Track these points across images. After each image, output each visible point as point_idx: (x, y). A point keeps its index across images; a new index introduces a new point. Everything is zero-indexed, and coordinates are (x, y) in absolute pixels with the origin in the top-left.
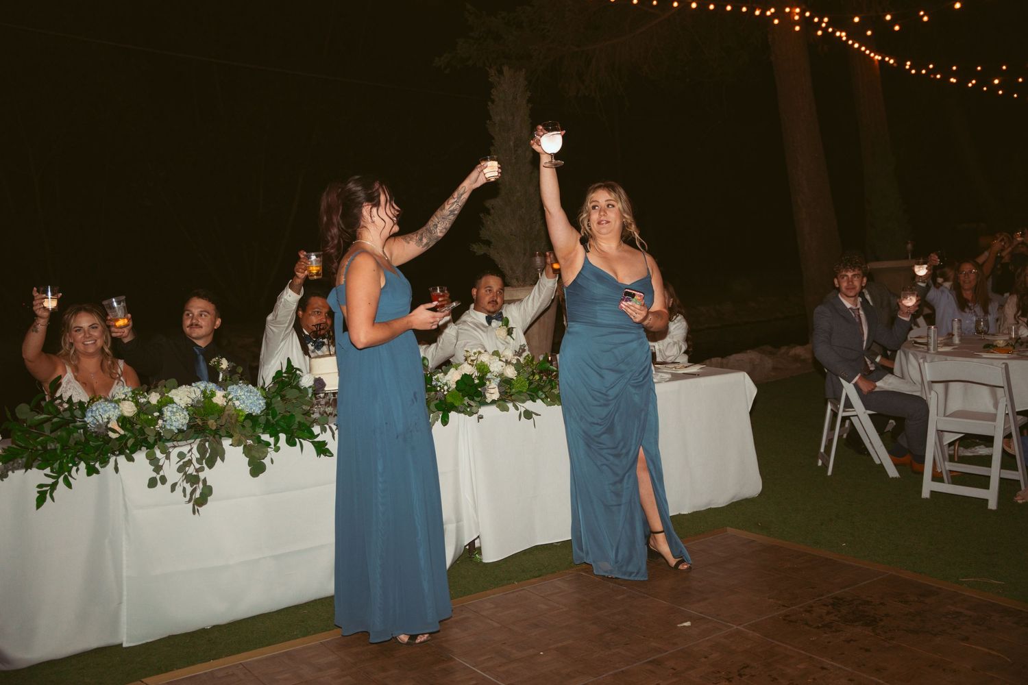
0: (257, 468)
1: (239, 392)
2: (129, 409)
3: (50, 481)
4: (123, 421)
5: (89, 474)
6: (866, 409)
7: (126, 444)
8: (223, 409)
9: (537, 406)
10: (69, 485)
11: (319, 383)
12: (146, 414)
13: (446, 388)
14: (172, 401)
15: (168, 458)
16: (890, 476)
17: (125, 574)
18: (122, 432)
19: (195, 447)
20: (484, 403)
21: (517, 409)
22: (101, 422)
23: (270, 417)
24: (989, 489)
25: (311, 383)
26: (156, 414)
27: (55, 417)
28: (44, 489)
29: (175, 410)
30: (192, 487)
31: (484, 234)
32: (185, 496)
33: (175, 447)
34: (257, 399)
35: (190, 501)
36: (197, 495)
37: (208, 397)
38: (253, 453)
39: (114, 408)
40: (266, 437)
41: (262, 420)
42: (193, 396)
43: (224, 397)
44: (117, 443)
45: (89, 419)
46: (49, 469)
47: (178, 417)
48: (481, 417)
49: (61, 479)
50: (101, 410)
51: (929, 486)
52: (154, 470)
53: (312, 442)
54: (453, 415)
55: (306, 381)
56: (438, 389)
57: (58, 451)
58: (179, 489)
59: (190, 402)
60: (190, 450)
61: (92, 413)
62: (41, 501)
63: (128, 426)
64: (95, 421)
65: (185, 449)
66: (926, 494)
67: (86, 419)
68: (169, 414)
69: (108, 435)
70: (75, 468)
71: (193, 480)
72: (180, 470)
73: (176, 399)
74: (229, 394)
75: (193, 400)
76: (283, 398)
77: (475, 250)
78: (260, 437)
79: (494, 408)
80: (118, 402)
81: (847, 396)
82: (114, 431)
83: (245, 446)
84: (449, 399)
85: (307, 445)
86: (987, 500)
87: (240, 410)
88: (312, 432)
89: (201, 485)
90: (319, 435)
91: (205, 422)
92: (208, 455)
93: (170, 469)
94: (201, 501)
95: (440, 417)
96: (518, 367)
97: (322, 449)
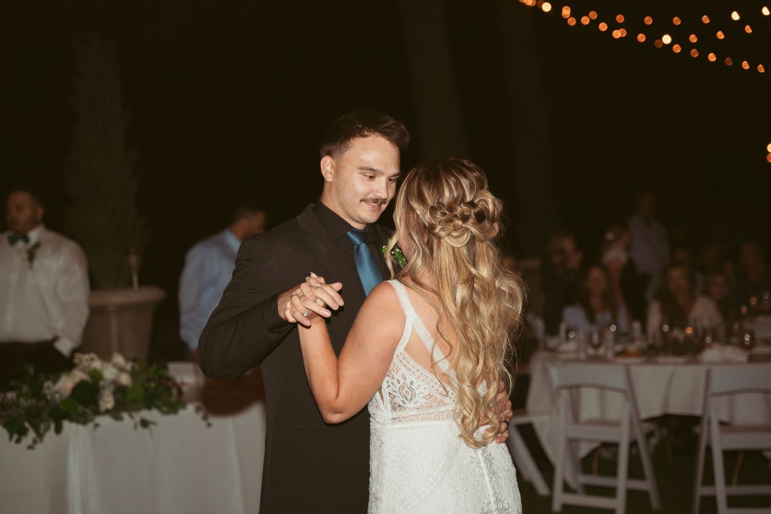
9: (152, 415)
13: (57, 396)
20: (97, 412)
21: (132, 417)
24: (615, 498)
48: (97, 425)
54: (66, 424)
56: (49, 398)
79: (109, 418)
84: (62, 408)
95: (53, 426)
96: (133, 374)
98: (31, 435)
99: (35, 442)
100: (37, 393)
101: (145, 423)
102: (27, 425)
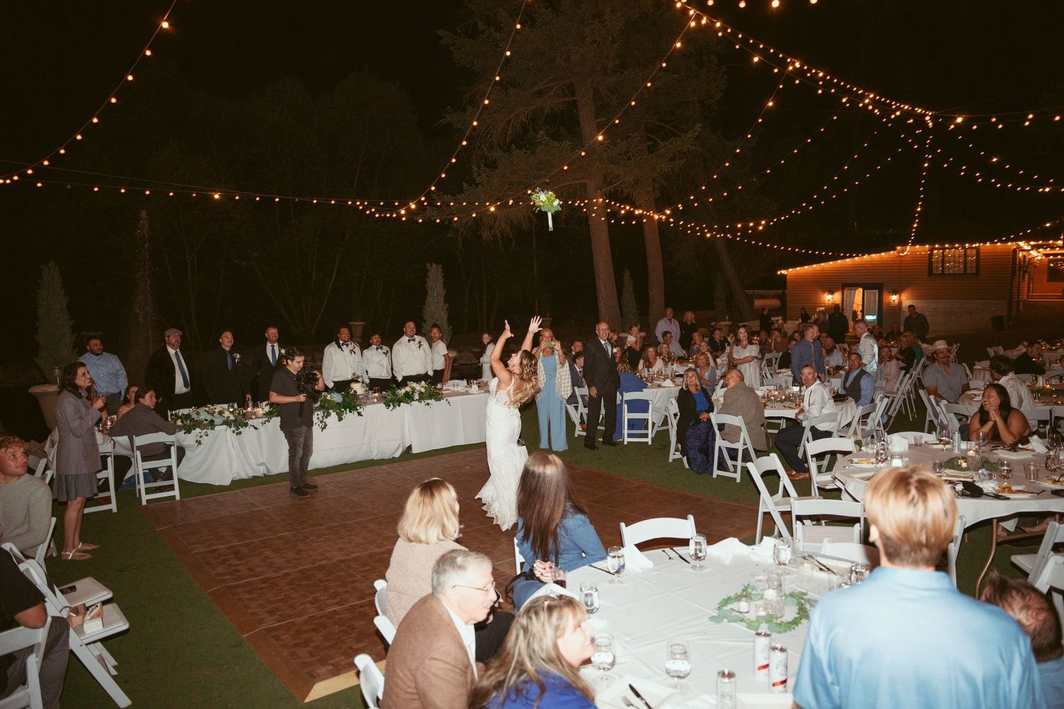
0: (340, 419)
9: (432, 401)
13: (400, 395)
19: (322, 412)
20: (413, 400)
21: (424, 402)
23: (344, 404)
36: (323, 426)
37: (325, 397)
38: (339, 414)
40: (343, 410)
41: (342, 404)
43: (330, 397)
48: (412, 405)
53: (356, 412)
54: (402, 404)
56: (398, 395)
65: (319, 413)
71: (322, 422)
78: (341, 410)
79: (417, 402)
83: (336, 412)
87: (335, 401)
88: (357, 409)
89: (325, 424)
90: (359, 410)
91: (324, 405)
92: (326, 415)
94: (323, 429)
95: (398, 404)
96: (425, 388)
97: (359, 414)
98: (392, 406)
99: (393, 409)
100: (394, 394)
101: (428, 404)
102: (390, 404)
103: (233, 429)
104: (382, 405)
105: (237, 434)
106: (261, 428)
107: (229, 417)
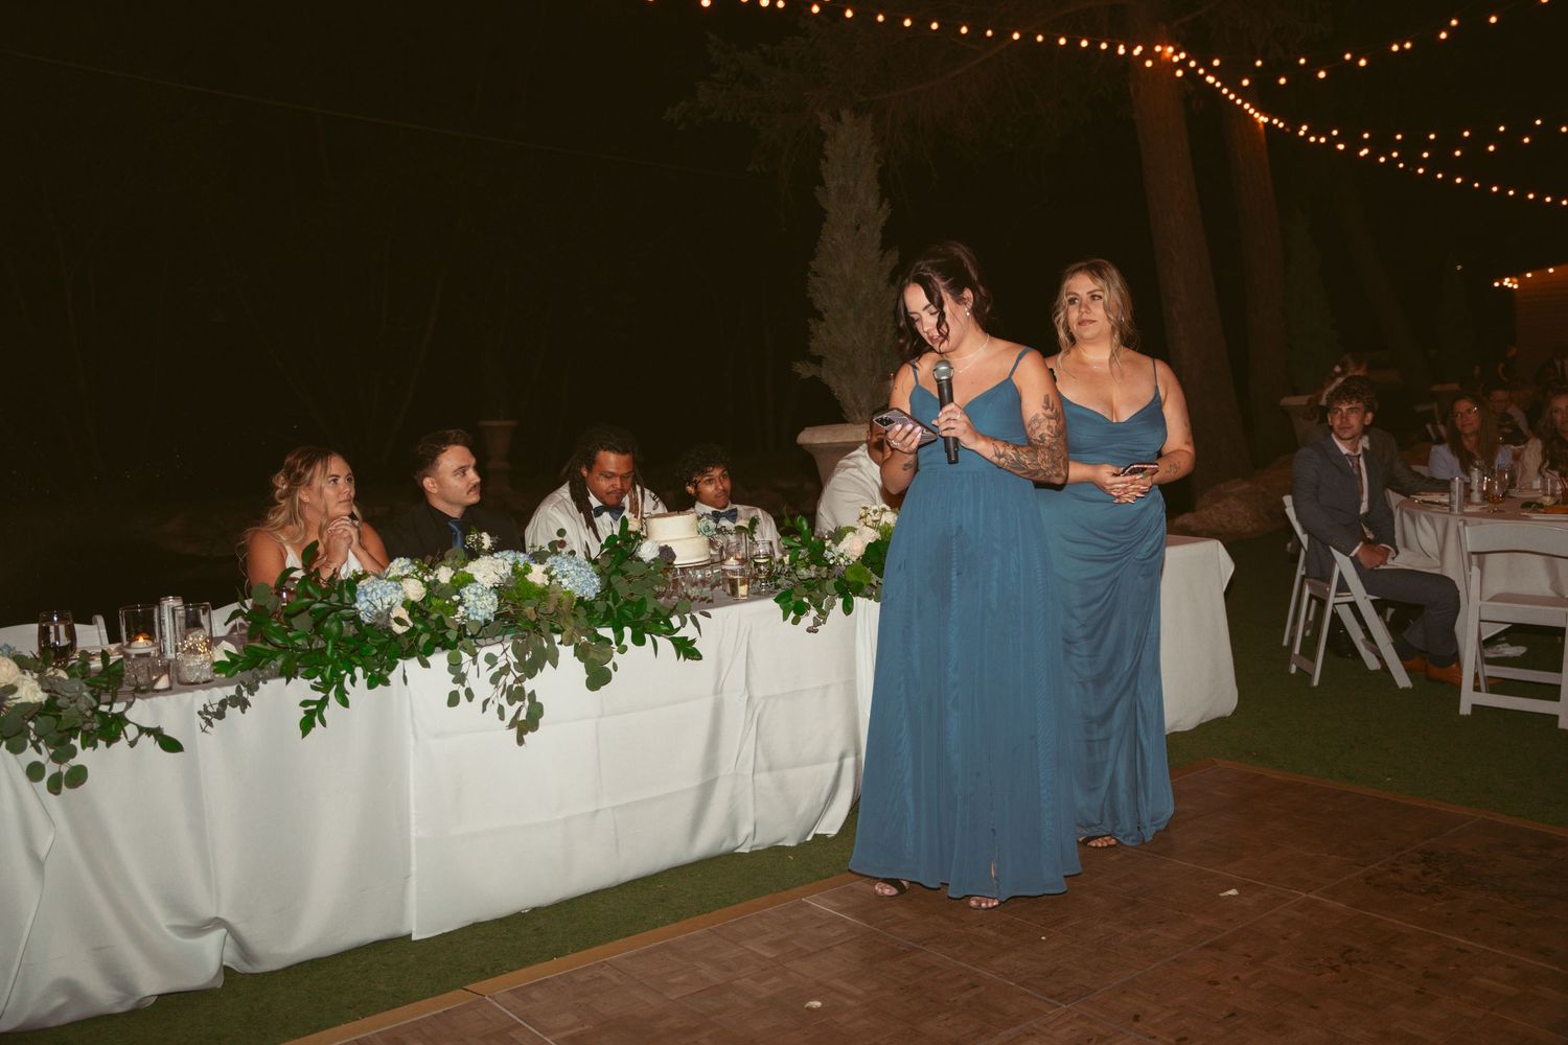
0: (598, 678)
1: (566, 567)
2: (415, 590)
3: (319, 696)
4: (411, 606)
5: (371, 686)
6: (1368, 593)
7: (417, 642)
8: (543, 593)
10: (345, 703)
11: (667, 553)
12: (438, 597)
13: (842, 560)
14: (471, 580)
15: (475, 662)
16: (1401, 687)
17: (413, 834)
18: (411, 624)
19: (509, 644)
22: (380, 608)
23: (610, 603)
24: (1558, 701)
25: (655, 554)
26: (456, 598)
27: (321, 602)
28: (311, 707)
29: (479, 591)
30: (511, 704)
31: (815, 347)
32: (502, 717)
33: (482, 647)
34: (592, 577)
35: (511, 726)
36: (523, 716)
37: (519, 573)
38: (592, 655)
39: (396, 588)
40: (607, 632)
41: (600, 606)
42: (502, 572)
43: (544, 573)
44: (406, 640)
45: (362, 605)
46: (318, 679)
47: (485, 602)
49: (332, 694)
50: (379, 591)
51: (1469, 699)
52: (455, 681)
53: (670, 639)
54: (859, 602)
55: (648, 551)
56: (832, 562)
57: (329, 653)
58: (492, 709)
59: (497, 579)
60: (505, 651)
61: (366, 595)
62: (307, 725)
63: (417, 615)
64: (371, 609)
65: (496, 650)
66: (1465, 709)
67: (357, 605)
68: (472, 597)
69: (389, 629)
70: (348, 676)
71: (514, 695)
72: (494, 680)
73: (478, 577)
74: (551, 568)
75: (501, 578)
76: (624, 573)
77: (800, 371)
78: (596, 631)
80: (399, 579)
81: (1341, 574)
82: (399, 621)
83: (577, 645)
84: (851, 577)
85: (664, 643)
86: (1557, 717)
87: (569, 592)
88: (669, 624)
89: (527, 702)
90: (678, 629)
91: (519, 610)
92: (527, 658)
93: (479, 677)
94: (526, 725)
95: (839, 602)
97: (687, 649)
98: (813, 613)
99: (817, 623)
100: (817, 557)
102: (806, 600)
103: (30, 755)
104: (770, 607)
105: (55, 786)
106: (207, 745)
107: (12, 689)
